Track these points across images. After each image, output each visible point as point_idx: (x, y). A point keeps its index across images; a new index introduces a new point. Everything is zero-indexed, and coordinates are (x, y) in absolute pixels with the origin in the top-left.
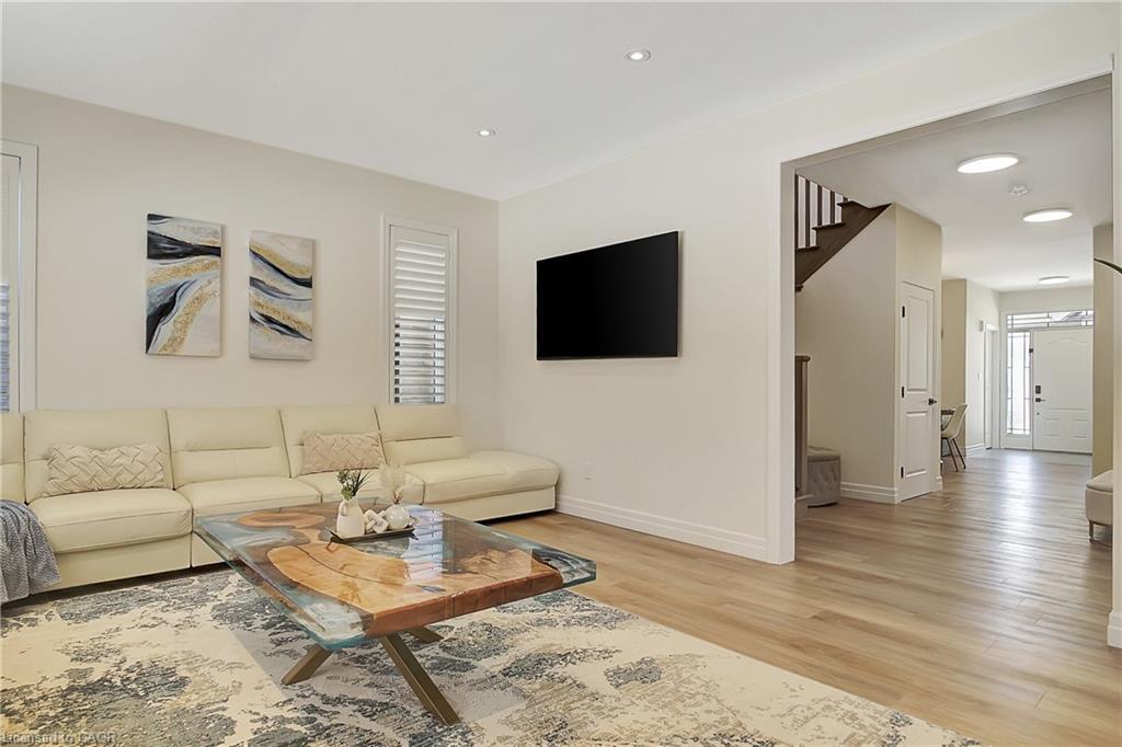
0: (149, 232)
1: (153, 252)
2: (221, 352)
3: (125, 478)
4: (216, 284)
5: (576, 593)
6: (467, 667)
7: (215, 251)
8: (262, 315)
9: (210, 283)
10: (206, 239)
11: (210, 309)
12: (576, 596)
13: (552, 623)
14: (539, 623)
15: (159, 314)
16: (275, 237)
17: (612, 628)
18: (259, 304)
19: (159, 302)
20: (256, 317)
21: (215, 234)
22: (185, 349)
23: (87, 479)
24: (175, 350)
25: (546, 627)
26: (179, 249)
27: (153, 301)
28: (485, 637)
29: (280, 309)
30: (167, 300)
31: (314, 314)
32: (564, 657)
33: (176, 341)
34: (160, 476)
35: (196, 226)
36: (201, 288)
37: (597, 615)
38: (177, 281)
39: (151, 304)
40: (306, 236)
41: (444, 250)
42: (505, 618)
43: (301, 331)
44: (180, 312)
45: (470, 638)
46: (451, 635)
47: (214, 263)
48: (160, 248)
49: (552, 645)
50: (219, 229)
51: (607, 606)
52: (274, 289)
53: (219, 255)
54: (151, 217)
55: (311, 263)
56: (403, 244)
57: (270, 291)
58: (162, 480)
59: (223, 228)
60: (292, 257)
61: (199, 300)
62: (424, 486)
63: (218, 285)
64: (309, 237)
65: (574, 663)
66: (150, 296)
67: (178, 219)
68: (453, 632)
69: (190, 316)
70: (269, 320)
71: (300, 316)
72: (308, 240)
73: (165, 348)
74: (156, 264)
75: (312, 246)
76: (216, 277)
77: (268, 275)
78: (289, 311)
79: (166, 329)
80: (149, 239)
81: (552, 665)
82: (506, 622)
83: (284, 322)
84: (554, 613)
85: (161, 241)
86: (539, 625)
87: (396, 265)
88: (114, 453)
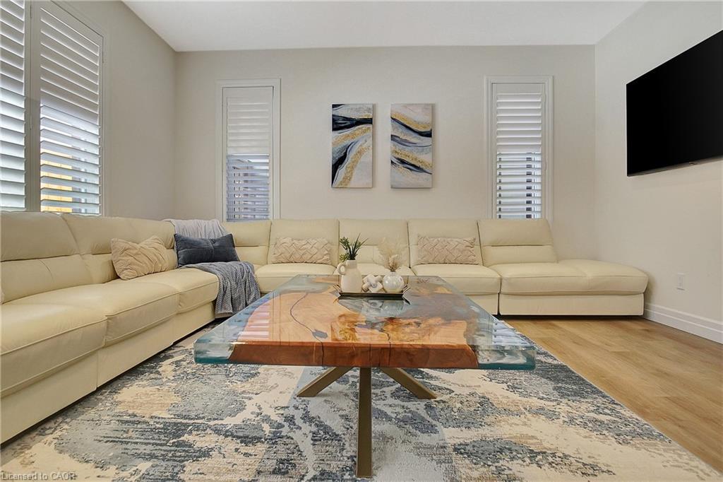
0: (333, 116)
1: (335, 126)
2: (373, 185)
3: (307, 257)
4: (370, 142)
5: (606, 394)
6: (431, 429)
7: (369, 121)
8: (398, 159)
9: (366, 141)
10: (363, 114)
11: (366, 158)
12: (604, 397)
13: (552, 416)
14: (539, 411)
15: (338, 163)
16: (406, 106)
17: (626, 442)
18: (396, 152)
19: (338, 156)
20: (395, 161)
21: (369, 110)
22: (353, 183)
23: (288, 255)
24: (346, 185)
25: (543, 417)
26: (349, 123)
27: (335, 156)
28: (472, 409)
29: (410, 155)
30: (342, 154)
31: (433, 156)
32: (533, 454)
33: (347, 179)
34: (326, 257)
35: (358, 107)
36: (361, 146)
37: (614, 422)
38: (347, 142)
39: (333, 158)
40: (427, 102)
41: (540, 96)
42: (508, 397)
43: (424, 167)
44: (350, 159)
45: (459, 405)
46: (445, 398)
47: (369, 128)
48: (340, 124)
49: (533, 437)
50: (371, 107)
51: (635, 416)
52: (406, 141)
53: (371, 123)
54: (334, 106)
55: (431, 120)
56: (502, 97)
57: (403, 142)
58: (327, 260)
59: (374, 106)
60: (418, 118)
61: (360, 153)
62: (501, 279)
63: (371, 143)
64: (430, 102)
65: (540, 466)
66: (333, 153)
67: (348, 105)
68: (448, 396)
69: (355, 163)
70: (403, 162)
71: (423, 158)
72: (428, 105)
73: (341, 183)
74: (336, 133)
75: (432, 108)
76: (369, 138)
77: (401, 133)
78: (416, 155)
79: (341, 172)
80: (333, 119)
81: (512, 459)
82: (505, 401)
83: (412, 163)
84: (564, 408)
85: (338, 120)
86: (536, 413)
87: (497, 113)
88: (304, 242)
